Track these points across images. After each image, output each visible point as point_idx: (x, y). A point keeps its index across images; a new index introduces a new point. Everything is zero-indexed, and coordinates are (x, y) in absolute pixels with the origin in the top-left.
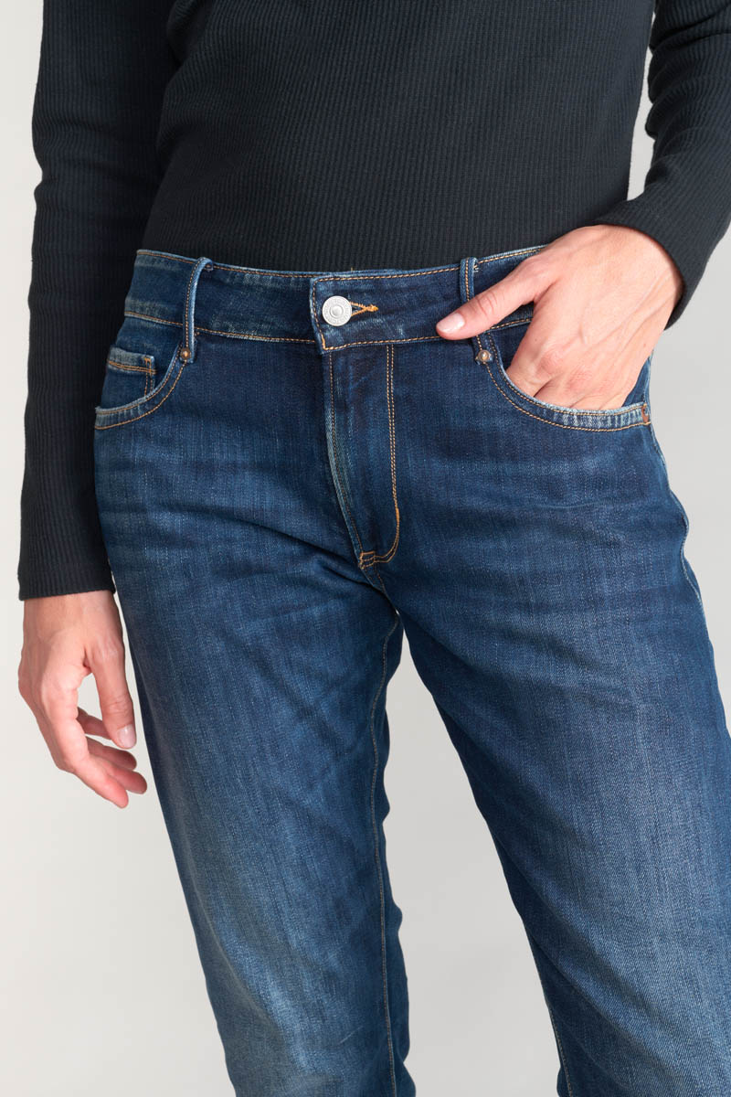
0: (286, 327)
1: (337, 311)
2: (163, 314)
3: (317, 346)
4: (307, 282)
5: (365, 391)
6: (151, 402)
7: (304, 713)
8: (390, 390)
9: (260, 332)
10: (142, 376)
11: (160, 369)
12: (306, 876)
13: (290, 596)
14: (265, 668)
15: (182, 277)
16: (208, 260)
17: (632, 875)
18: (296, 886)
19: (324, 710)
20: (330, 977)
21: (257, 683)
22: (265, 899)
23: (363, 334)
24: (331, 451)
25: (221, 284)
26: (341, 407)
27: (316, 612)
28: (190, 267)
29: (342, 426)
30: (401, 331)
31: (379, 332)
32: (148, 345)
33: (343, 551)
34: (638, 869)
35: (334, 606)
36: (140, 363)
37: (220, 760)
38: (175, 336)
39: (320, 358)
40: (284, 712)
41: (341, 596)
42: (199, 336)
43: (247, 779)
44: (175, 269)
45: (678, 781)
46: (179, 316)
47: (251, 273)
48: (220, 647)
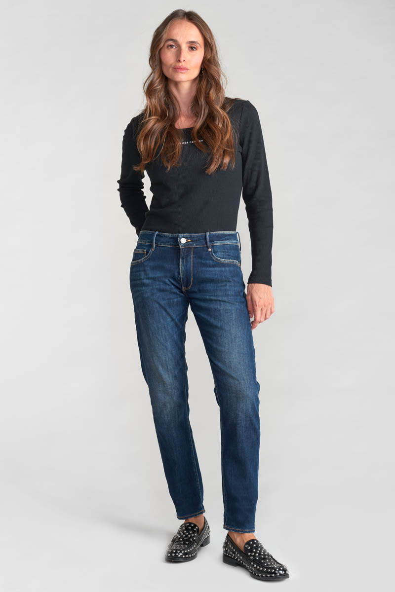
0: (173, 244)
1: (183, 241)
2: (148, 242)
3: (179, 247)
4: (178, 236)
5: (187, 256)
6: (145, 259)
7: (173, 320)
8: (192, 256)
9: (168, 245)
10: (143, 254)
11: (147, 252)
12: (172, 354)
13: (171, 296)
14: (166, 311)
15: (152, 235)
16: (157, 232)
17: (230, 344)
18: (170, 356)
19: (176, 320)
20: (175, 376)
21: (164, 313)
22: (164, 358)
23: (188, 245)
24: (180, 267)
25: (161, 236)
26: (183, 259)
27: (176, 300)
28: (154, 233)
29: (183, 262)
30: (195, 245)
31: (191, 245)
32: (145, 248)
33: (179, 287)
34: (231, 343)
35: (179, 299)
36: (143, 251)
37: (156, 328)
38: (151, 246)
39: (180, 249)
40: (169, 319)
41: (181, 296)
42: (156, 246)
43: (162, 333)
44: (151, 234)
45: (240, 328)
46: (152, 242)
47: (167, 234)
48: (157, 306)
